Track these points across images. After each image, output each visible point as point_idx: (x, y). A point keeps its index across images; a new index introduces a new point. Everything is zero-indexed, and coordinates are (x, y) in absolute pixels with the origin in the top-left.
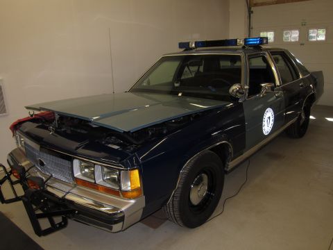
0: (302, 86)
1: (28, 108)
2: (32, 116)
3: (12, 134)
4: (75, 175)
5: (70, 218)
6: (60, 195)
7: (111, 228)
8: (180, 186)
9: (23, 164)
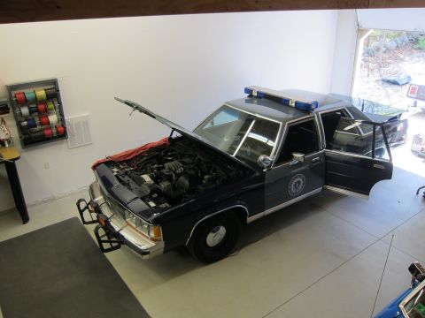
4: (127, 220)
5: (122, 244)
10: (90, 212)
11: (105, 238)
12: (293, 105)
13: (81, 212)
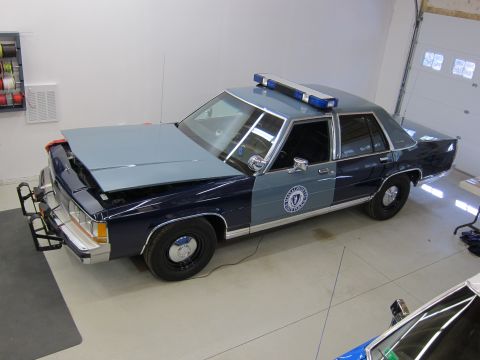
4: (70, 213)
7: (83, 261)
9: (46, 186)
10: (34, 201)
11: (43, 233)
12: (307, 100)
13: (22, 199)
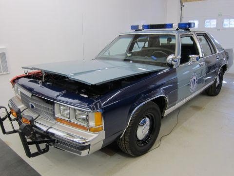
0: (218, 58)
1: (23, 68)
2: (26, 74)
3: (12, 86)
4: (56, 116)
5: (51, 145)
6: (45, 129)
7: (80, 154)
8: (130, 125)
9: (19, 107)
10: (11, 120)
